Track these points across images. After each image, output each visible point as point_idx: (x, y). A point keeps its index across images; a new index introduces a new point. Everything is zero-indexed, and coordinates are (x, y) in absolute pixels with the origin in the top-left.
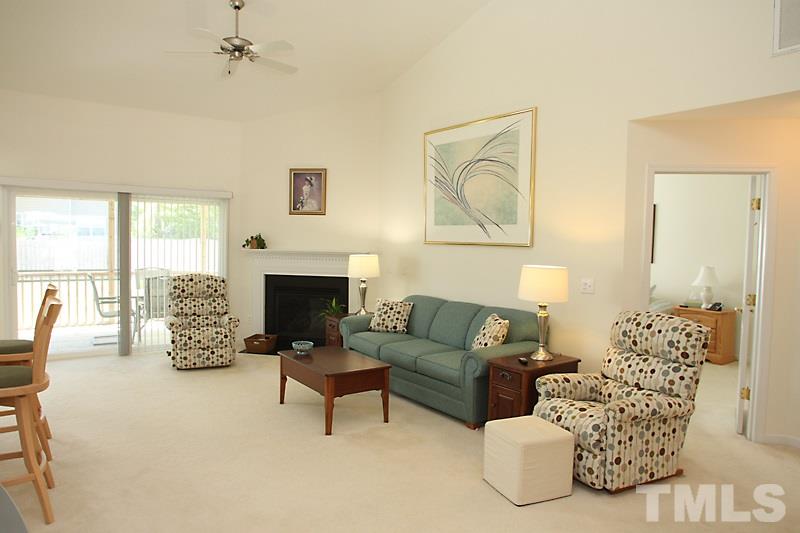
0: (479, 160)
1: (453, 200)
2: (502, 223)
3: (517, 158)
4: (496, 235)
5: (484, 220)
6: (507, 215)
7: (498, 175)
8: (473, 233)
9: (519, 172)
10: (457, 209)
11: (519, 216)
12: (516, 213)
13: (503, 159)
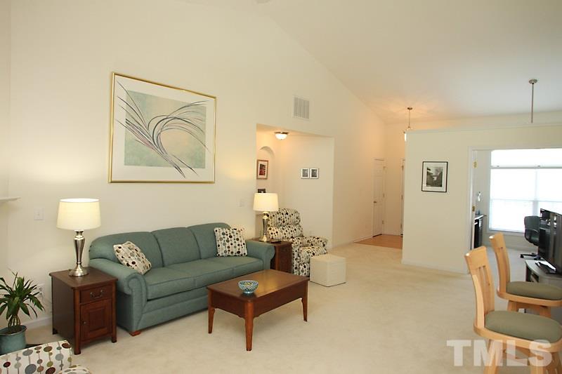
0: (175, 118)
1: (148, 144)
2: (195, 167)
3: (205, 124)
4: (189, 175)
5: (179, 164)
6: (199, 162)
7: (191, 133)
8: (171, 173)
9: (207, 134)
10: (153, 154)
11: (206, 163)
12: (204, 161)
13: (195, 123)
